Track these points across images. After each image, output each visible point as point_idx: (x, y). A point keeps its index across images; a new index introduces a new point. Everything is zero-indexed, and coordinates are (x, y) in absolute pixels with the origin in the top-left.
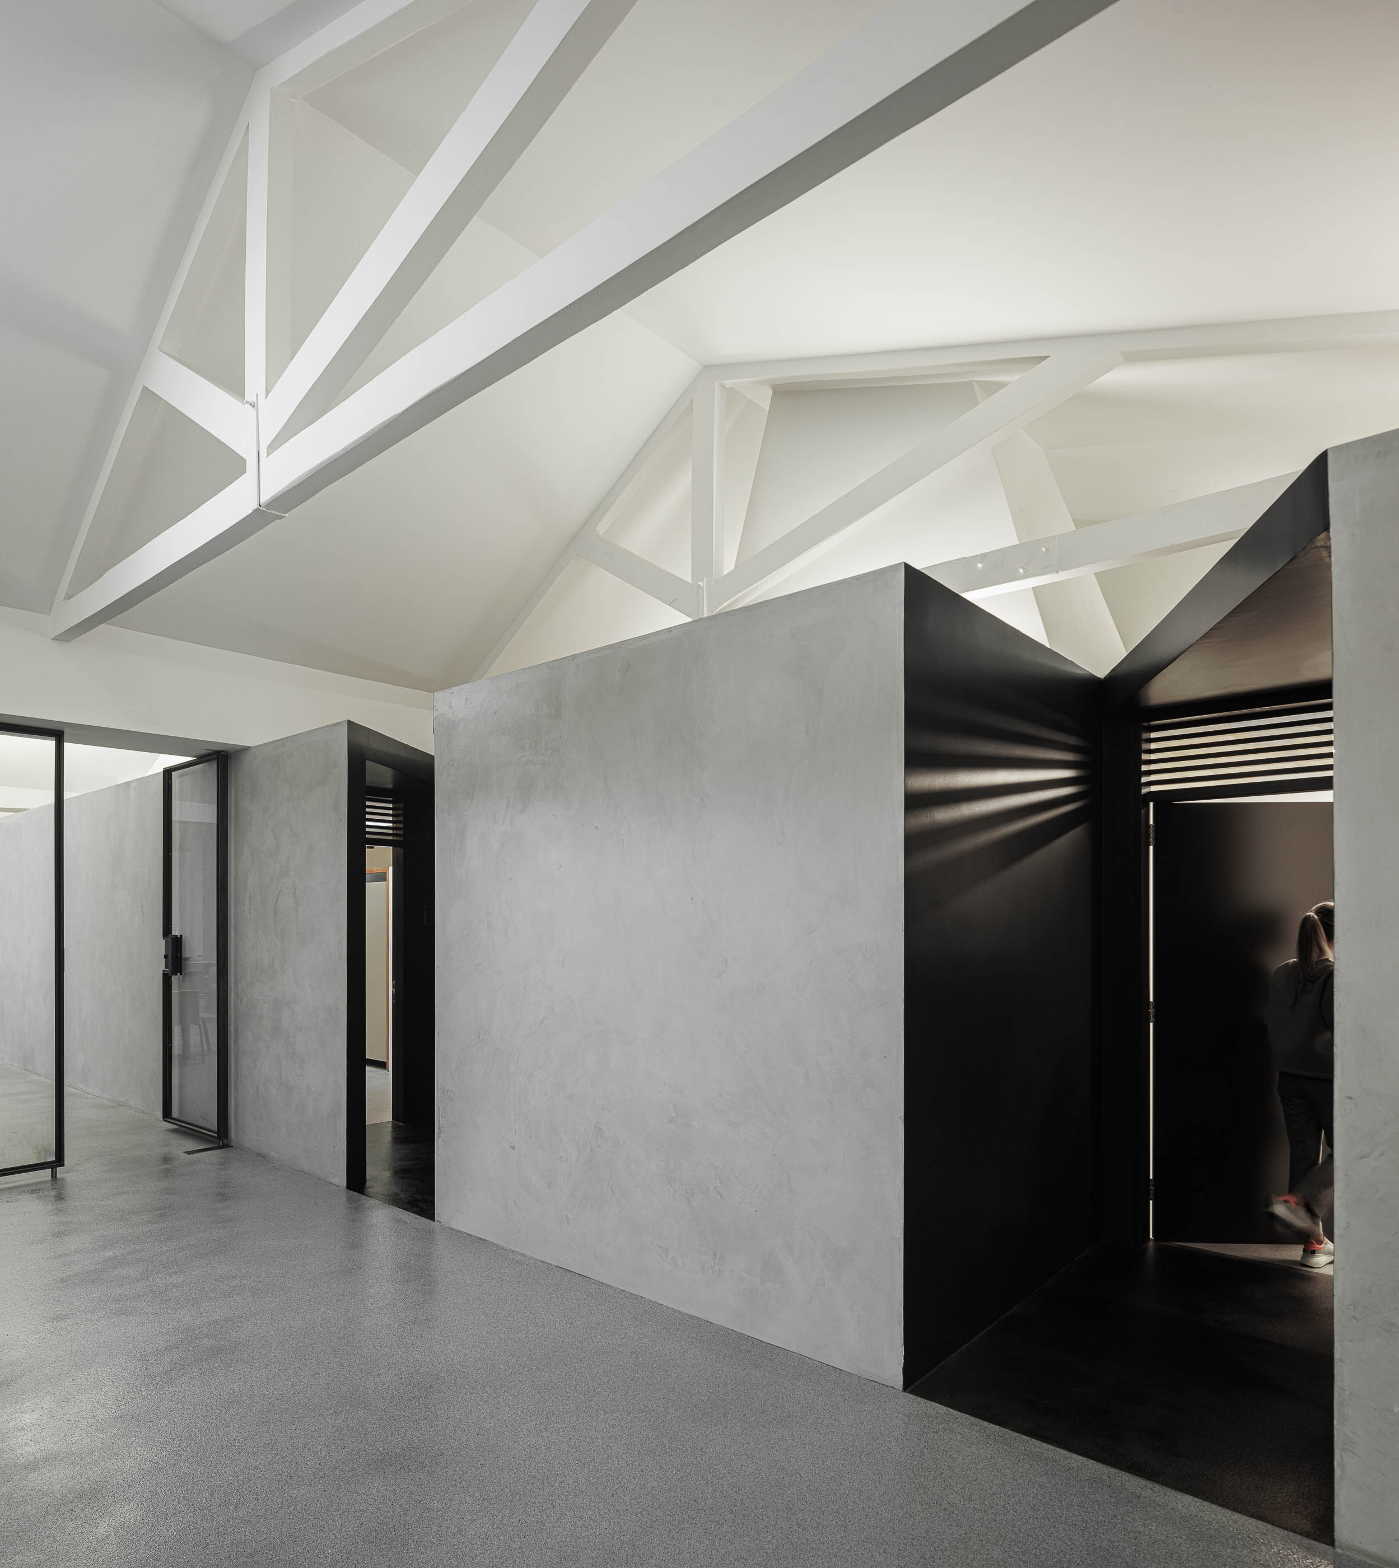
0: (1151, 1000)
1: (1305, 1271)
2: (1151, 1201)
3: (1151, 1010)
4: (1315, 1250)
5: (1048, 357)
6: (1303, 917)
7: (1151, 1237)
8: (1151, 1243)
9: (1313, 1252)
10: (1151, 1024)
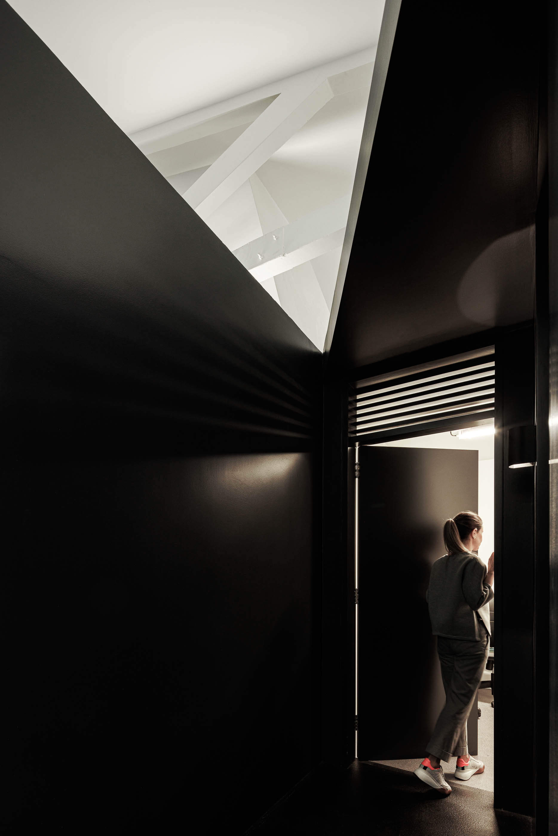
0: (357, 588)
1: (458, 784)
2: (356, 731)
3: (357, 595)
4: (464, 767)
5: (278, 95)
6: (446, 522)
7: (356, 757)
8: (356, 763)
9: (463, 768)
10: (357, 605)
